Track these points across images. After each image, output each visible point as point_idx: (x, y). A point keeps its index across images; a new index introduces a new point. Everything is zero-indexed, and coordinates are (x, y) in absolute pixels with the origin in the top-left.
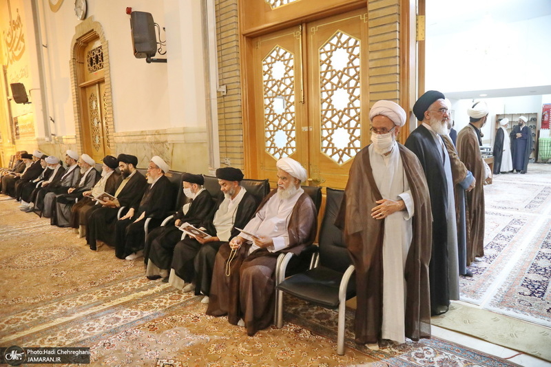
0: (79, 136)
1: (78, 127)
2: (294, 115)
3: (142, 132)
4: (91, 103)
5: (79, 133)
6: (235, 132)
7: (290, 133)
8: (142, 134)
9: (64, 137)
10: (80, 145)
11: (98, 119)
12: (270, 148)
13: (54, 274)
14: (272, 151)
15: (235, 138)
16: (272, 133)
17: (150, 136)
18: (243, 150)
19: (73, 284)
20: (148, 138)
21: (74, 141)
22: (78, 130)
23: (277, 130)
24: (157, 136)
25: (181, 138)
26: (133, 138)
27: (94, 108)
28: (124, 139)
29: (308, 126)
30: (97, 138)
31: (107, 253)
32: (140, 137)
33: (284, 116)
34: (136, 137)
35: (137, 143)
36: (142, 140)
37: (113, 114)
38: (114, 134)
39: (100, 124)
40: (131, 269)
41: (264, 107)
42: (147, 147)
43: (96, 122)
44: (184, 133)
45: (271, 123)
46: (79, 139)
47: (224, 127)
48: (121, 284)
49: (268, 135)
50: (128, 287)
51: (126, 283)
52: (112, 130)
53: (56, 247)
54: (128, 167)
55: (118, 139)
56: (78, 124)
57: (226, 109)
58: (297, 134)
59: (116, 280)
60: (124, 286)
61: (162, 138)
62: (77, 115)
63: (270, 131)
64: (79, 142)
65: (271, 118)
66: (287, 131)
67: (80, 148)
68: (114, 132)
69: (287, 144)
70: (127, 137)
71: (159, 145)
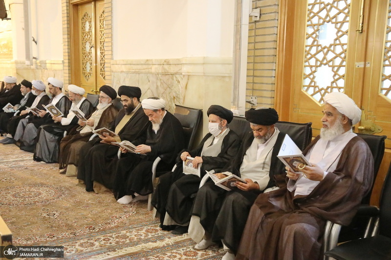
0: (67, 61)
1: (67, 51)
2: (345, 47)
3: (147, 60)
4: (84, 24)
5: (67, 58)
6: (267, 66)
7: (338, 70)
8: (147, 63)
9: (47, 62)
10: (67, 71)
11: (90, 43)
12: (309, 86)
13: (45, 215)
14: (311, 90)
15: (266, 73)
16: (314, 69)
17: (156, 66)
18: (274, 87)
19: (70, 227)
20: (154, 69)
21: (61, 67)
22: (67, 54)
23: (320, 66)
24: (166, 67)
25: (199, 69)
26: (135, 67)
27: (87, 29)
28: (124, 68)
29: (365, 61)
30: (88, 65)
31: (103, 196)
32: (145, 67)
33: (332, 48)
34: (139, 67)
35: (139, 73)
36: (147, 71)
37: (112, 37)
38: (112, 62)
39: (93, 50)
40: (133, 216)
41: (306, 36)
42: (152, 79)
43: (88, 46)
44: (204, 64)
45: (313, 56)
46: (67, 64)
47: (254, 59)
48: (125, 232)
49: (307, 71)
50: (133, 236)
51: (131, 232)
52: (110, 57)
53: (42, 185)
54: (132, 101)
55: (116, 68)
56: (67, 47)
57: (257, 37)
58: (348, 71)
59: (117, 227)
60: (128, 234)
61: (172, 69)
62: (66, 36)
63: (311, 67)
64: (67, 68)
65: (313, 51)
66: (333, 67)
67: (67, 75)
68: (112, 59)
69: (332, 83)
70: (128, 66)
71: (167, 76)
